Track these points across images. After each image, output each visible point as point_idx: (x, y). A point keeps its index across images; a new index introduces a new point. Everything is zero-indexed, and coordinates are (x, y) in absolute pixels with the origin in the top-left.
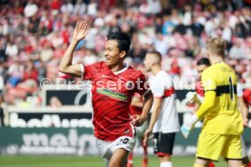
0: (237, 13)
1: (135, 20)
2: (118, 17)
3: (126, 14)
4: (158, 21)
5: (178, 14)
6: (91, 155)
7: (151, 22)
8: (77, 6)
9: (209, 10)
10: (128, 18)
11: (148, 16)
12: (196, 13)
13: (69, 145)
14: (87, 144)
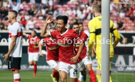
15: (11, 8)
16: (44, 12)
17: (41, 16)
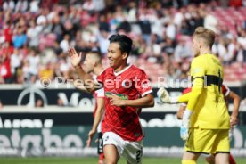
0: (183, 10)
1: (78, 17)
2: (61, 14)
3: (69, 12)
4: (102, 18)
5: (122, 11)
6: (34, 156)
7: (95, 19)
8: (19, 3)
9: (154, 7)
10: (71, 15)
11: (92, 13)
12: (141, 11)
13: (12, 147)
14: (30, 145)
15: (96, 43)
16: (157, 49)
17: (154, 56)
